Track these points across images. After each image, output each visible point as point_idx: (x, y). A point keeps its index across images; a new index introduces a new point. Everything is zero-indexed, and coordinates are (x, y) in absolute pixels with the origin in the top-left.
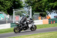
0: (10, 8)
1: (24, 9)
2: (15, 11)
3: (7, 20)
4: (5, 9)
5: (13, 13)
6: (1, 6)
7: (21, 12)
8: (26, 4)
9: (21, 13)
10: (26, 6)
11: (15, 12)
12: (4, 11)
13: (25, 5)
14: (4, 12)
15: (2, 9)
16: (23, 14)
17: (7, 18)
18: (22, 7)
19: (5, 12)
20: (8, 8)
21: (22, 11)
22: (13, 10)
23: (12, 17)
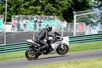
0: (68, 9)
1: (94, 11)
2: (77, 15)
3: (62, 30)
4: (59, 12)
5: (73, 19)
6: (52, 6)
7: (87, 16)
8: (97, 2)
9: (87, 18)
10: (96, 6)
11: (77, 17)
12: (58, 14)
13: (95, 3)
14: (57, 16)
15: (54, 12)
16: (92, 19)
17: (62, 27)
18: (89, 7)
19: (59, 16)
20: (65, 10)
21: (90, 15)
22: (74, 12)
23: (72, 26)
